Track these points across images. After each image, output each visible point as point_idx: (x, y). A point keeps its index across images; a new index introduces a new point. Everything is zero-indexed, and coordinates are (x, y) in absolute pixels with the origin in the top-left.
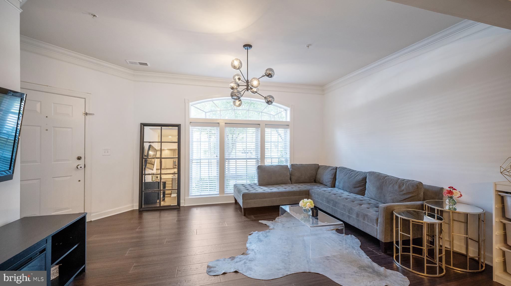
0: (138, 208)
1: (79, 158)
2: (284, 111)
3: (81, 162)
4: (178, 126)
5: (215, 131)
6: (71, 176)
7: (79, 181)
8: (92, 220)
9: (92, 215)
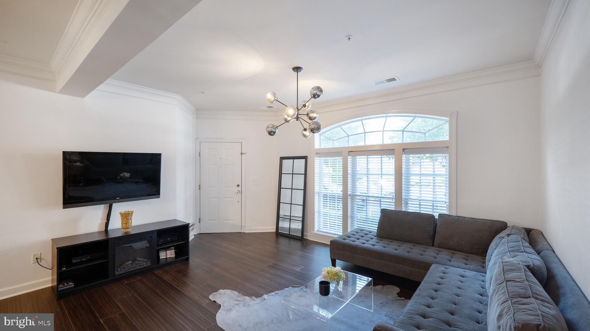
0: (275, 231)
1: (238, 186)
2: (445, 123)
3: (239, 188)
4: (305, 158)
5: (339, 161)
6: (233, 198)
7: (238, 202)
8: (246, 232)
9: (246, 228)
